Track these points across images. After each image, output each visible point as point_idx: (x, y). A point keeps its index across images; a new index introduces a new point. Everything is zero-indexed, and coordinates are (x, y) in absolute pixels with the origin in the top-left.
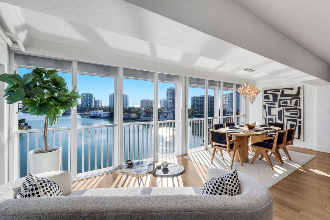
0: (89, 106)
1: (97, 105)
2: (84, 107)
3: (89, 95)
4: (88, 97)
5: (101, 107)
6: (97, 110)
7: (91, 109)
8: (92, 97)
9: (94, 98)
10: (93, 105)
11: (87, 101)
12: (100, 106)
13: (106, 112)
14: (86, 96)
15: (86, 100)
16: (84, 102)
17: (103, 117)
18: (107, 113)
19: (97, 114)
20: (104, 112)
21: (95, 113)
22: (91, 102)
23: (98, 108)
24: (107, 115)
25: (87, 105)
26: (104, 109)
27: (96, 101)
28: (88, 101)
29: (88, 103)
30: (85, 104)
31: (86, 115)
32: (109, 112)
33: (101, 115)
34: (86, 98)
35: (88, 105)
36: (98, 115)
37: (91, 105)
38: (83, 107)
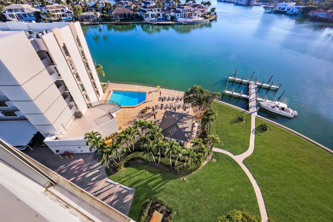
6: (288, 2)
13: (298, 6)
18: (299, 8)
19: (284, 9)
20: (296, 5)
21: (283, 7)
31: (271, 8)
32: (303, 6)
33: (289, 10)
36: (286, 10)
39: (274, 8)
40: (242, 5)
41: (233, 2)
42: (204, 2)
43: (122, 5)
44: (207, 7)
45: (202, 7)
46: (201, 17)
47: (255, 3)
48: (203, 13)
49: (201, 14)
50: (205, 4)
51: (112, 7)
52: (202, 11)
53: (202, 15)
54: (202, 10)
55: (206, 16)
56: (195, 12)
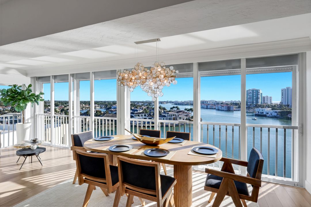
0: (255, 103)
1: (266, 102)
2: (250, 104)
3: (255, 91)
4: (255, 93)
5: (271, 104)
6: (263, 108)
7: (257, 106)
8: (258, 93)
9: (261, 94)
10: (260, 102)
11: (253, 98)
12: (269, 103)
13: (274, 111)
14: (251, 92)
15: (252, 96)
16: (250, 98)
17: (271, 116)
18: (276, 112)
19: (263, 113)
20: (272, 110)
21: (261, 111)
22: (257, 98)
23: (266, 105)
24: (276, 113)
25: (253, 102)
26: (273, 107)
27: (264, 98)
28: (255, 98)
29: (254, 99)
30: (251, 101)
31: (251, 112)
32: (279, 111)
33: (268, 114)
34: (251, 94)
35: (255, 101)
36: (265, 114)
37: (257, 102)
38: (248, 104)
39: (253, 112)
40: (223, 110)
41: (214, 109)
42: (187, 109)
43: (112, 112)
44: (190, 113)
45: (186, 113)
46: (186, 120)
47: (235, 109)
48: (187, 117)
49: (185, 118)
50: (188, 110)
51: (102, 113)
52: (187, 116)
53: (187, 118)
54: (186, 114)
55: (191, 119)
56: (180, 116)
